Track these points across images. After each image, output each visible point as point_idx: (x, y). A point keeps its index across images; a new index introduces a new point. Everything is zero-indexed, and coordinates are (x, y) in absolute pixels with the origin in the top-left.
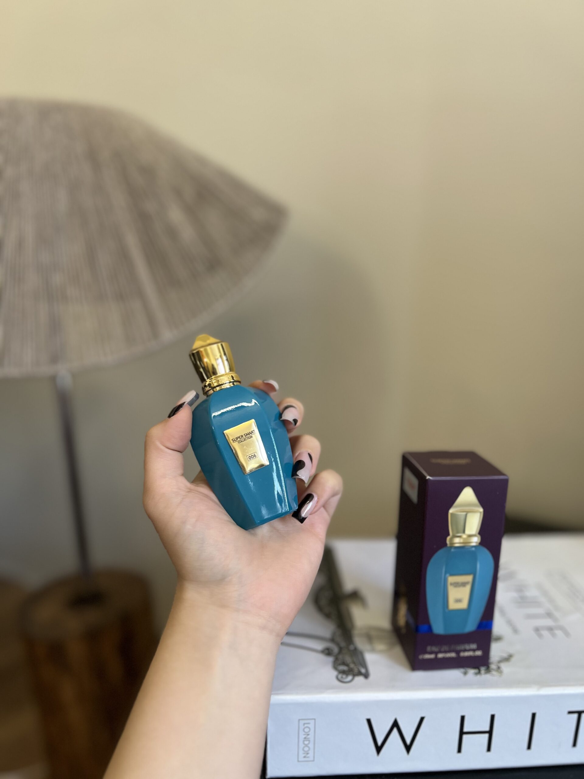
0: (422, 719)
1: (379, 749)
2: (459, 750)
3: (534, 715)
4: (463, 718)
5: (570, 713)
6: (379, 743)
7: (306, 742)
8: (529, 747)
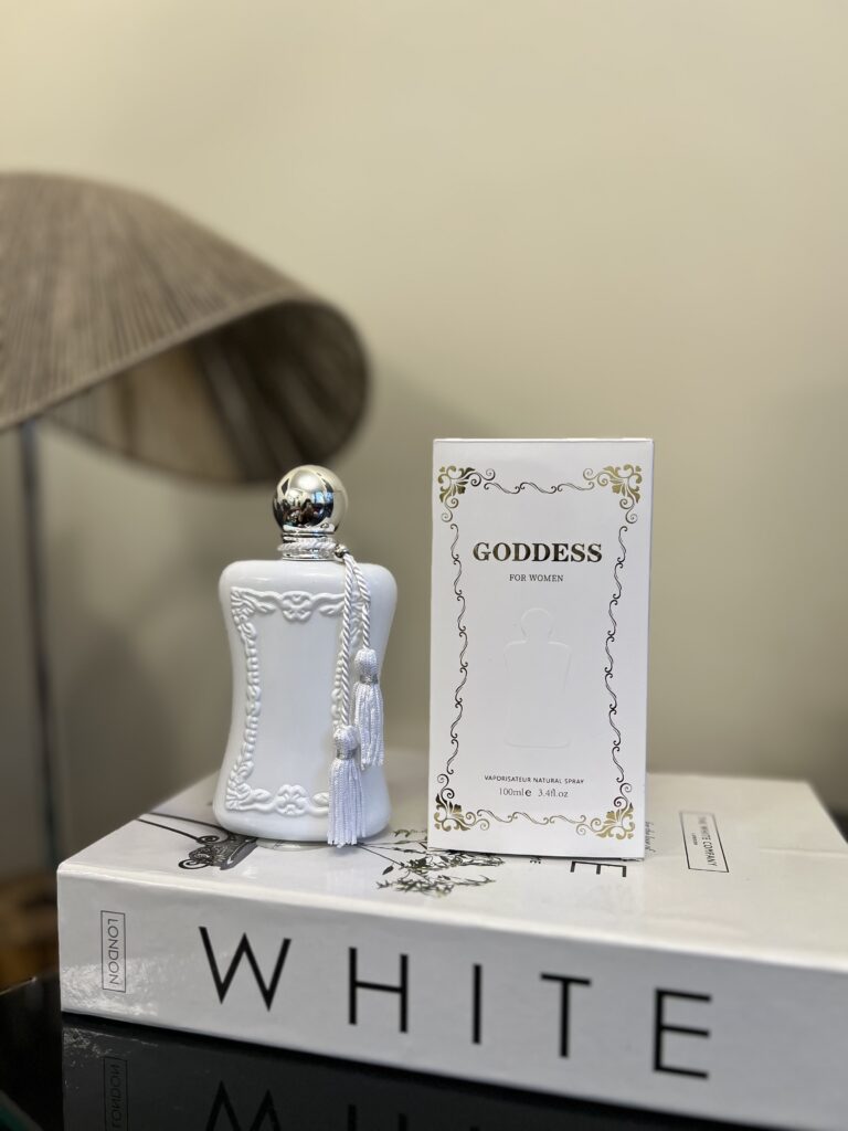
0: (286, 943)
1: (222, 989)
2: (353, 1019)
3: (477, 970)
4: (353, 953)
5: (546, 977)
6: (223, 977)
7: (114, 955)
8: (477, 1038)
